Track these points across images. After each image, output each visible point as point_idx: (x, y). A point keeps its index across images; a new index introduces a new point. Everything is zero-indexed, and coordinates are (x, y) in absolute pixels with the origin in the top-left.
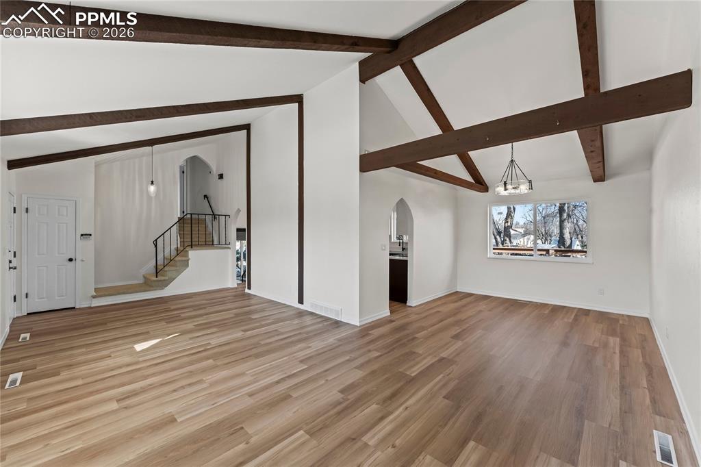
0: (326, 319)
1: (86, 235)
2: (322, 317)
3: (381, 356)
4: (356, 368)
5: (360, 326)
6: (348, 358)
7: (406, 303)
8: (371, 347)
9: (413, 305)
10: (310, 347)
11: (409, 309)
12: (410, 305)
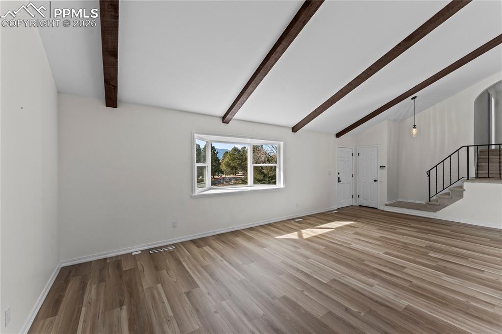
1: (383, 166)
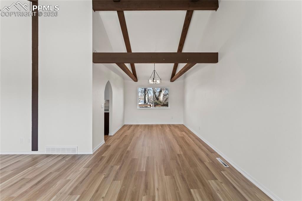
0: (65, 157)
2: (60, 156)
3: (121, 167)
4: (114, 180)
5: (94, 154)
6: (103, 176)
7: (108, 134)
8: (111, 164)
9: (112, 135)
10: (69, 180)
11: (112, 137)
12: (110, 135)
